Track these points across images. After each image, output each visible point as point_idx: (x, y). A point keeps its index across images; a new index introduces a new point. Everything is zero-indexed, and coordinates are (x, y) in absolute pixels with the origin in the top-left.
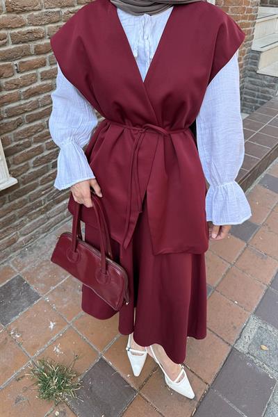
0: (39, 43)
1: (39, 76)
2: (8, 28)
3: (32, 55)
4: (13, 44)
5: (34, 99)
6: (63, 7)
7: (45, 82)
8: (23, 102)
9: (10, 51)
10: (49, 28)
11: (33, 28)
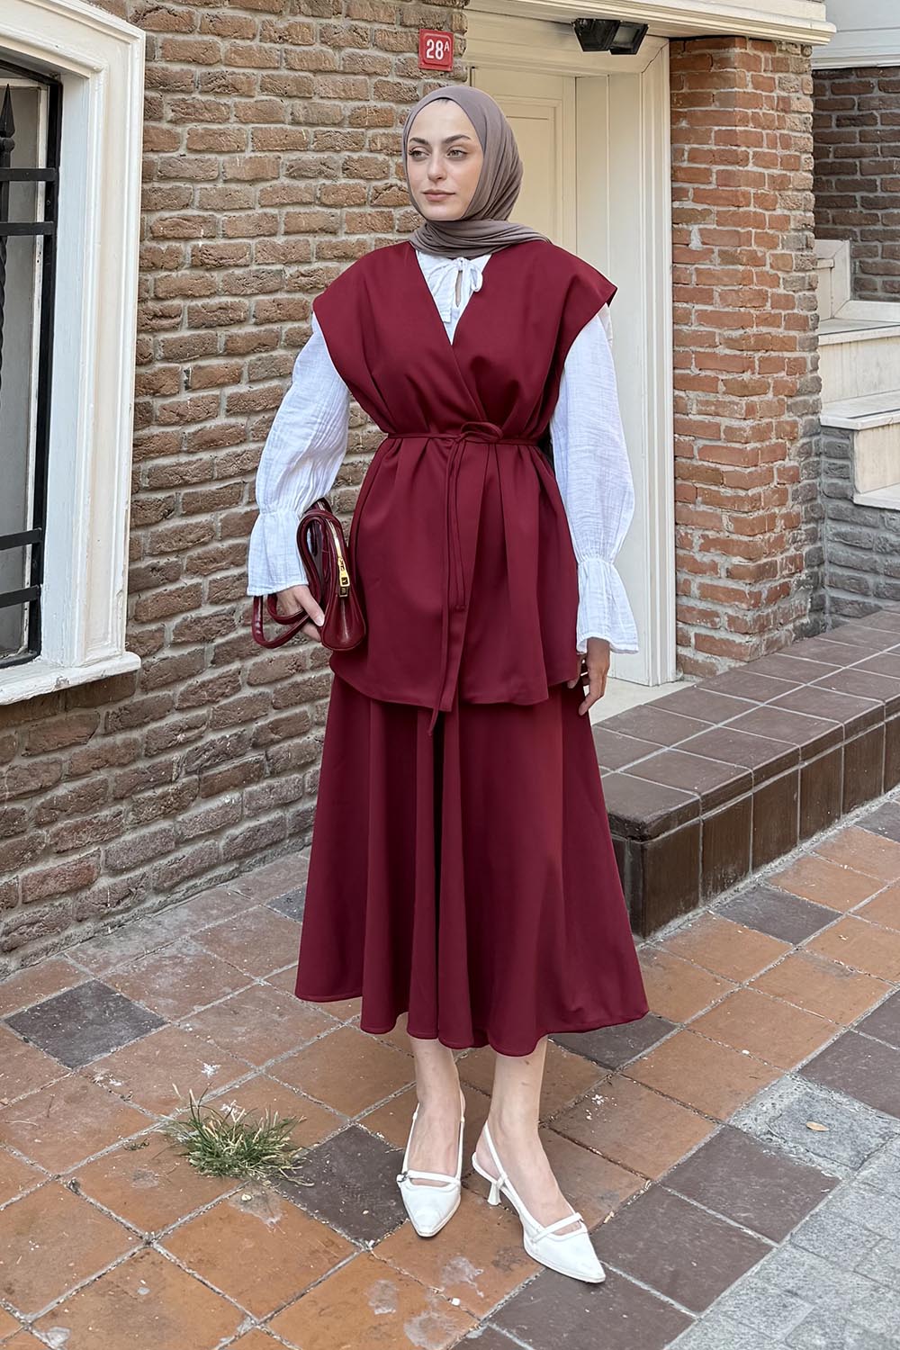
0: (235, 330)
1: (224, 405)
2: (186, 297)
3: (217, 355)
4: (191, 327)
5: (205, 456)
6: (288, 263)
7: (233, 421)
8: (184, 459)
9: (181, 342)
10: (258, 304)
11: (230, 300)
